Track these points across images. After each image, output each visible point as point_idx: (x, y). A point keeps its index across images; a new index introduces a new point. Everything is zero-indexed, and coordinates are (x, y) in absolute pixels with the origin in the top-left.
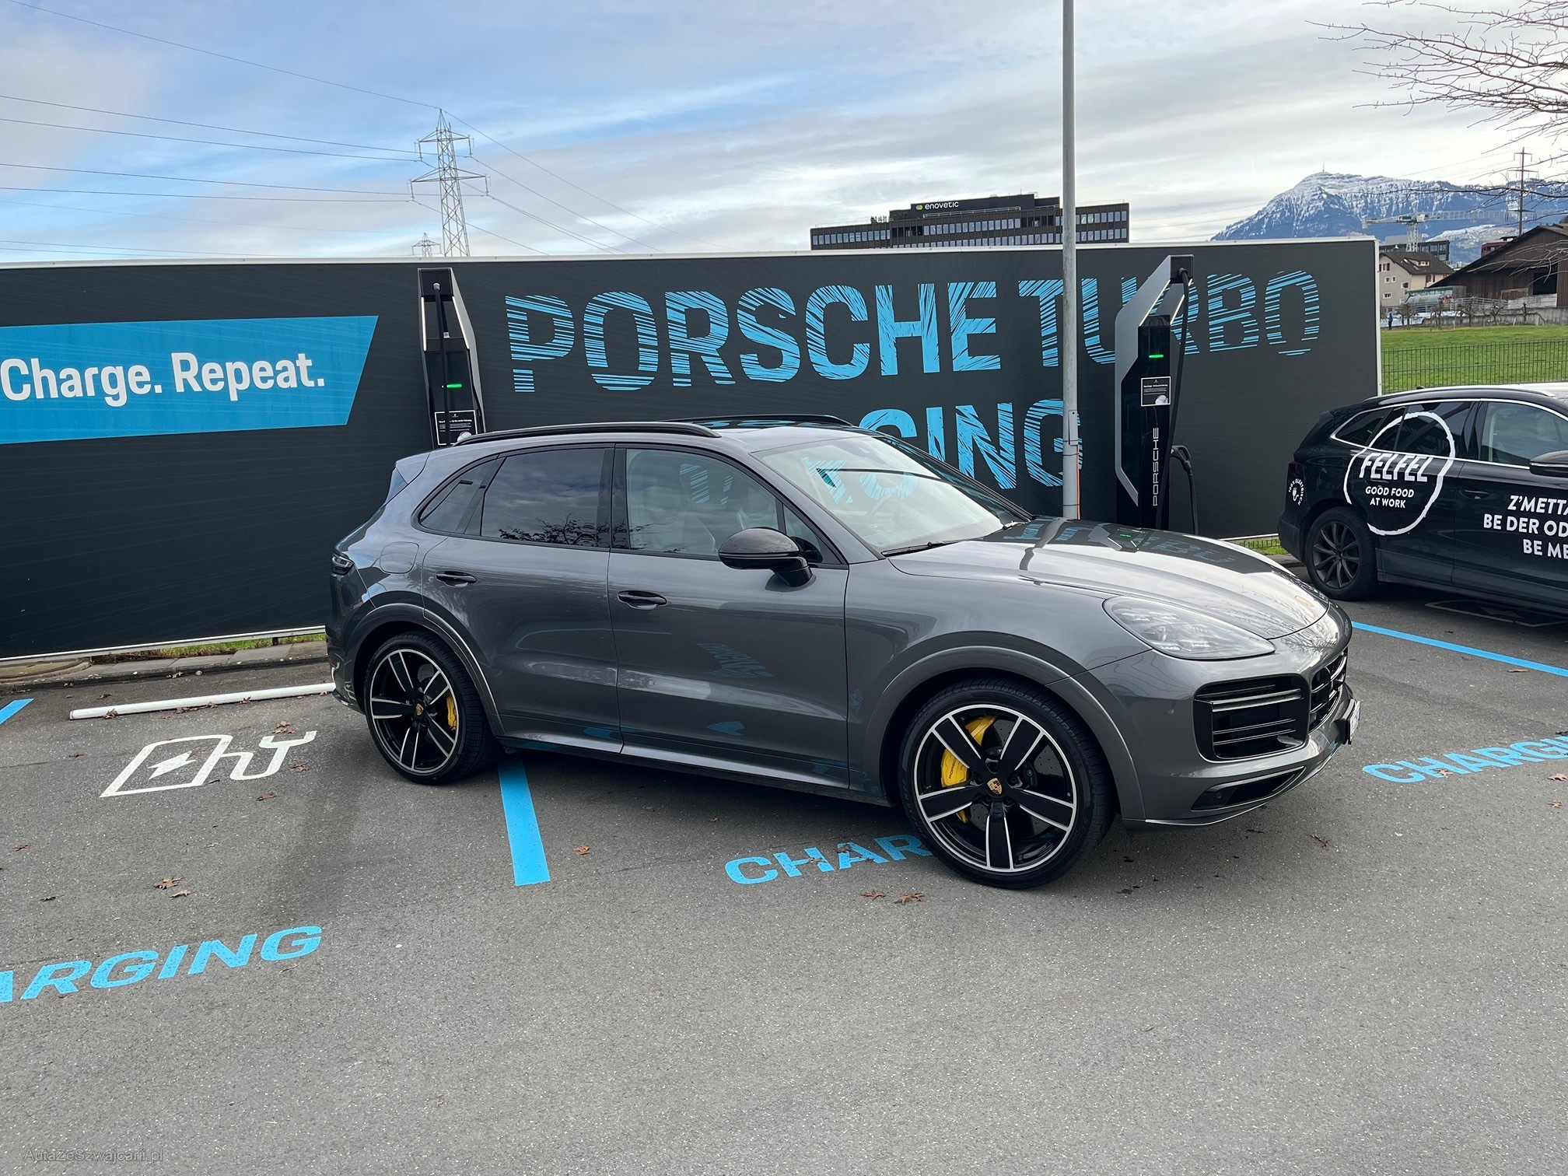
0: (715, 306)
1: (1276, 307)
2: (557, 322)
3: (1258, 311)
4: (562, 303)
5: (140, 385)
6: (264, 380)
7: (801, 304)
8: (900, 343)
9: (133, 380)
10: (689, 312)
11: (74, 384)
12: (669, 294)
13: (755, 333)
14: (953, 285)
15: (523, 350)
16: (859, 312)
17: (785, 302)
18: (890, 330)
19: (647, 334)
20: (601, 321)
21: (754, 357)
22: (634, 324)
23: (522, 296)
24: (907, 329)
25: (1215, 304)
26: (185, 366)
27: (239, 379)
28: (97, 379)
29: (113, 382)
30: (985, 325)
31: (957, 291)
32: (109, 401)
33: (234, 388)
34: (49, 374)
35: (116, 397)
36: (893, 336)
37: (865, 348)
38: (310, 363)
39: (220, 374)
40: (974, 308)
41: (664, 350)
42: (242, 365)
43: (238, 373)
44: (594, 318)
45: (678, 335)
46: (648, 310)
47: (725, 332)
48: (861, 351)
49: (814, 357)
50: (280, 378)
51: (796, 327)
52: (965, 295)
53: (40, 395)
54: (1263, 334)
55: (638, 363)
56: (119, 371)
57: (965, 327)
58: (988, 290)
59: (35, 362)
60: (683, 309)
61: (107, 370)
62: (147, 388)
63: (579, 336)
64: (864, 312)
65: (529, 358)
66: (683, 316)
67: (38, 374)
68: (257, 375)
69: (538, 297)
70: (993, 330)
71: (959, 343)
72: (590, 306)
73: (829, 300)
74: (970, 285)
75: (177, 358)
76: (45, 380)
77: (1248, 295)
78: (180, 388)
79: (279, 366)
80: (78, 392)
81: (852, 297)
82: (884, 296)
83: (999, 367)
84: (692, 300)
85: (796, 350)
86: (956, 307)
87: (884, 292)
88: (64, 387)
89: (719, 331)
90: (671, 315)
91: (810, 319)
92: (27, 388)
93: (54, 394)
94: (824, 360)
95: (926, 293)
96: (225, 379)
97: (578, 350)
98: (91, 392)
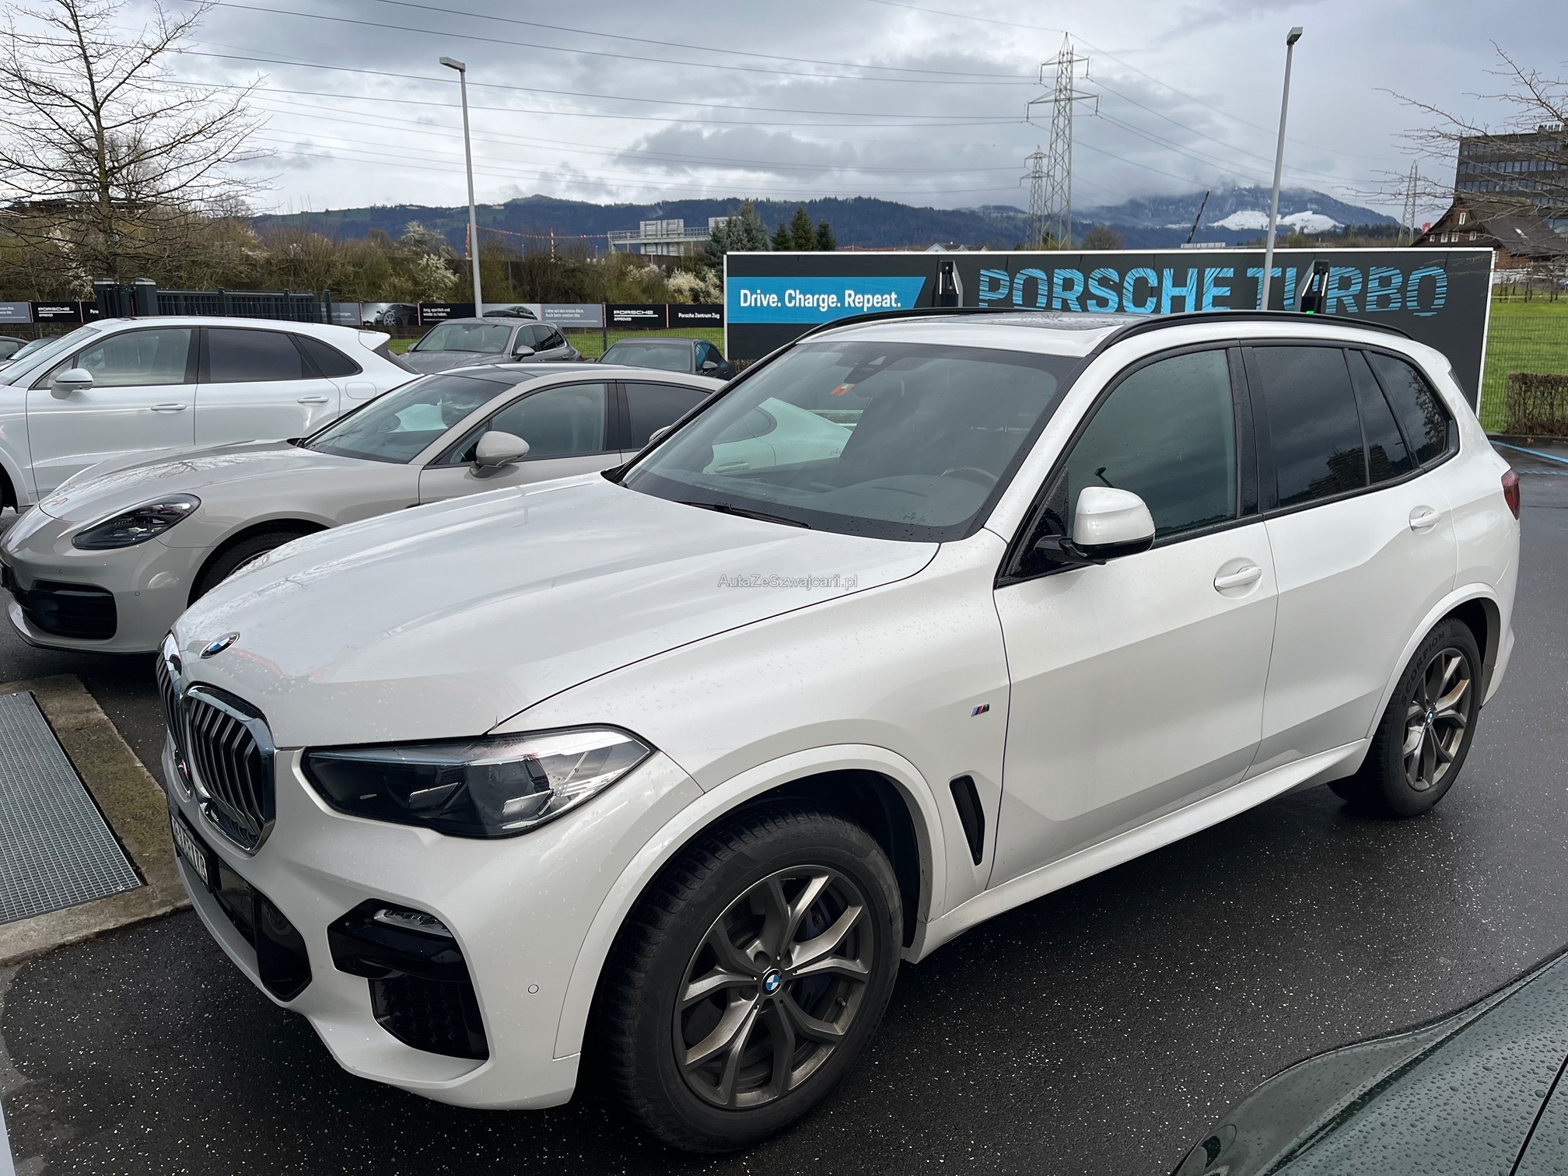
0: (1077, 276)
1: (1416, 288)
2: (1002, 282)
3: (1403, 290)
4: (1006, 273)
5: (833, 303)
6: (878, 303)
7: (1122, 278)
8: (1173, 298)
9: (830, 300)
10: (1065, 279)
11: (810, 301)
12: (1056, 271)
13: (1096, 289)
14: (1208, 270)
15: (985, 294)
16: (1153, 281)
17: (1114, 275)
18: (1169, 291)
19: (1043, 289)
20: (1022, 282)
21: (1094, 302)
22: (1037, 284)
23: (988, 270)
24: (1178, 291)
25: (1373, 285)
26: (850, 296)
27: (868, 302)
28: (818, 299)
29: (823, 302)
30: (1225, 291)
31: (1210, 273)
32: (821, 309)
33: (866, 305)
34: (802, 296)
35: (823, 307)
36: (1171, 294)
37: (1154, 300)
38: (896, 296)
39: (861, 300)
41: (1050, 297)
42: (870, 297)
43: (868, 299)
44: (1019, 281)
45: (1058, 290)
46: (1045, 278)
47: (1082, 289)
48: (1151, 302)
49: (1125, 303)
50: (884, 302)
51: (1118, 288)
52: (1215, 275)
53: (798, 305)
54: (1404, 303)
55: (1036, 302)
56: (826, 297)
57: (1211, 292)
58: (1229, 273)
59: (798, 292)
60: (1062, 278)
61: (822, 296)
62: (835, 305)
63: (1011, 288)
64: (1156, 282)
65: (987, 298)
66: (1062, 281)
67: (798, 297)
68: (875, 300)
69: (995, 271)
70: (1228, 294)
71: (1207, 300)
72: (1018, 275)
73: (1138, 276)
74: (1219, 269)
75: (847, 292)
76: (800, 299)
77: (1397, 280)
78: (846, 305)
79: (884, 298)
80: (811, 305)
81: (1151, 274)
82: (1168, 274)
84: (1068, 273)
85: (1117, 299)
86: (1208, 281)
87: (1169, 272)
88: (807, 302)
89: (1079, 289)
90: (1055, 280)
91: (1126, 284)
92: (793, 302)
93: (802, 305)
94: (1131, 305)
95: (1193, 273)
96: (863, 302)
97: (1010, 295)
98: (815, 305)
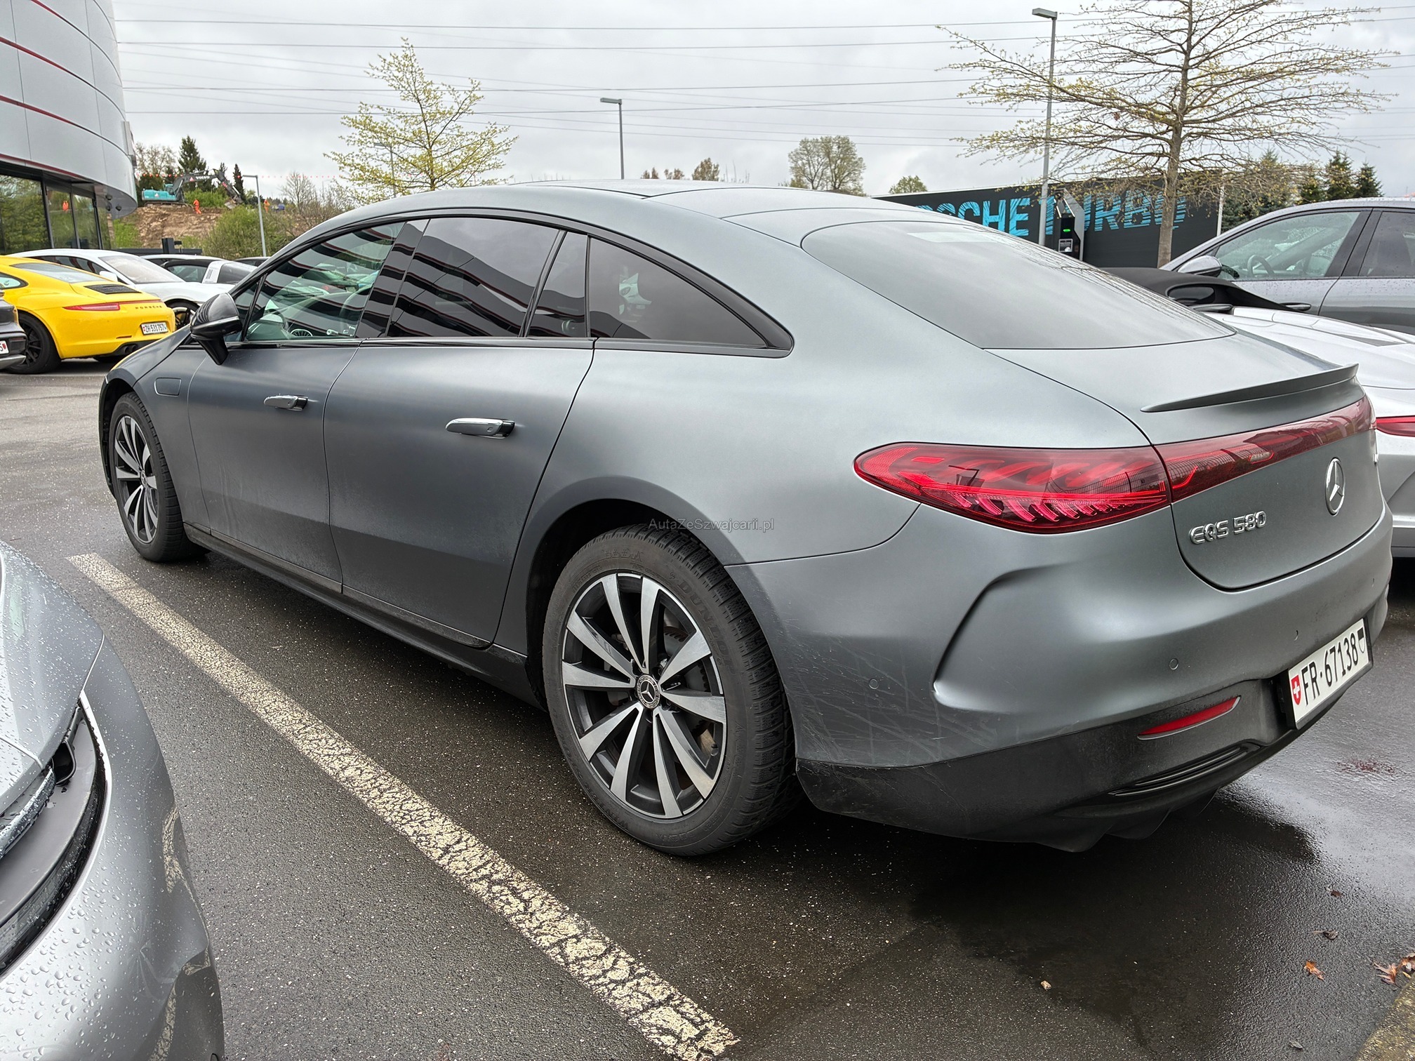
3: (1152, 208)
7: (957, 210)
14: (1013, 200)
16: (977, 212)
17: (952, 208)
18: (988, 219)
25: (1129, 205)
30: (1024, 217)
40: (1020, 210)
52: (1017, 204)
54: (1153, 219)
57: (1016, 217)
58: (1026, 202)
64: (979, 212)
70: (1027, 219)
73: (967, 208)
74: (1020, 199)
77: (1146, 201)
81: (975, 206)
82: (986, 205)
83: (1027, 234)
86: (1013, 209)
95: (1002, 203)
